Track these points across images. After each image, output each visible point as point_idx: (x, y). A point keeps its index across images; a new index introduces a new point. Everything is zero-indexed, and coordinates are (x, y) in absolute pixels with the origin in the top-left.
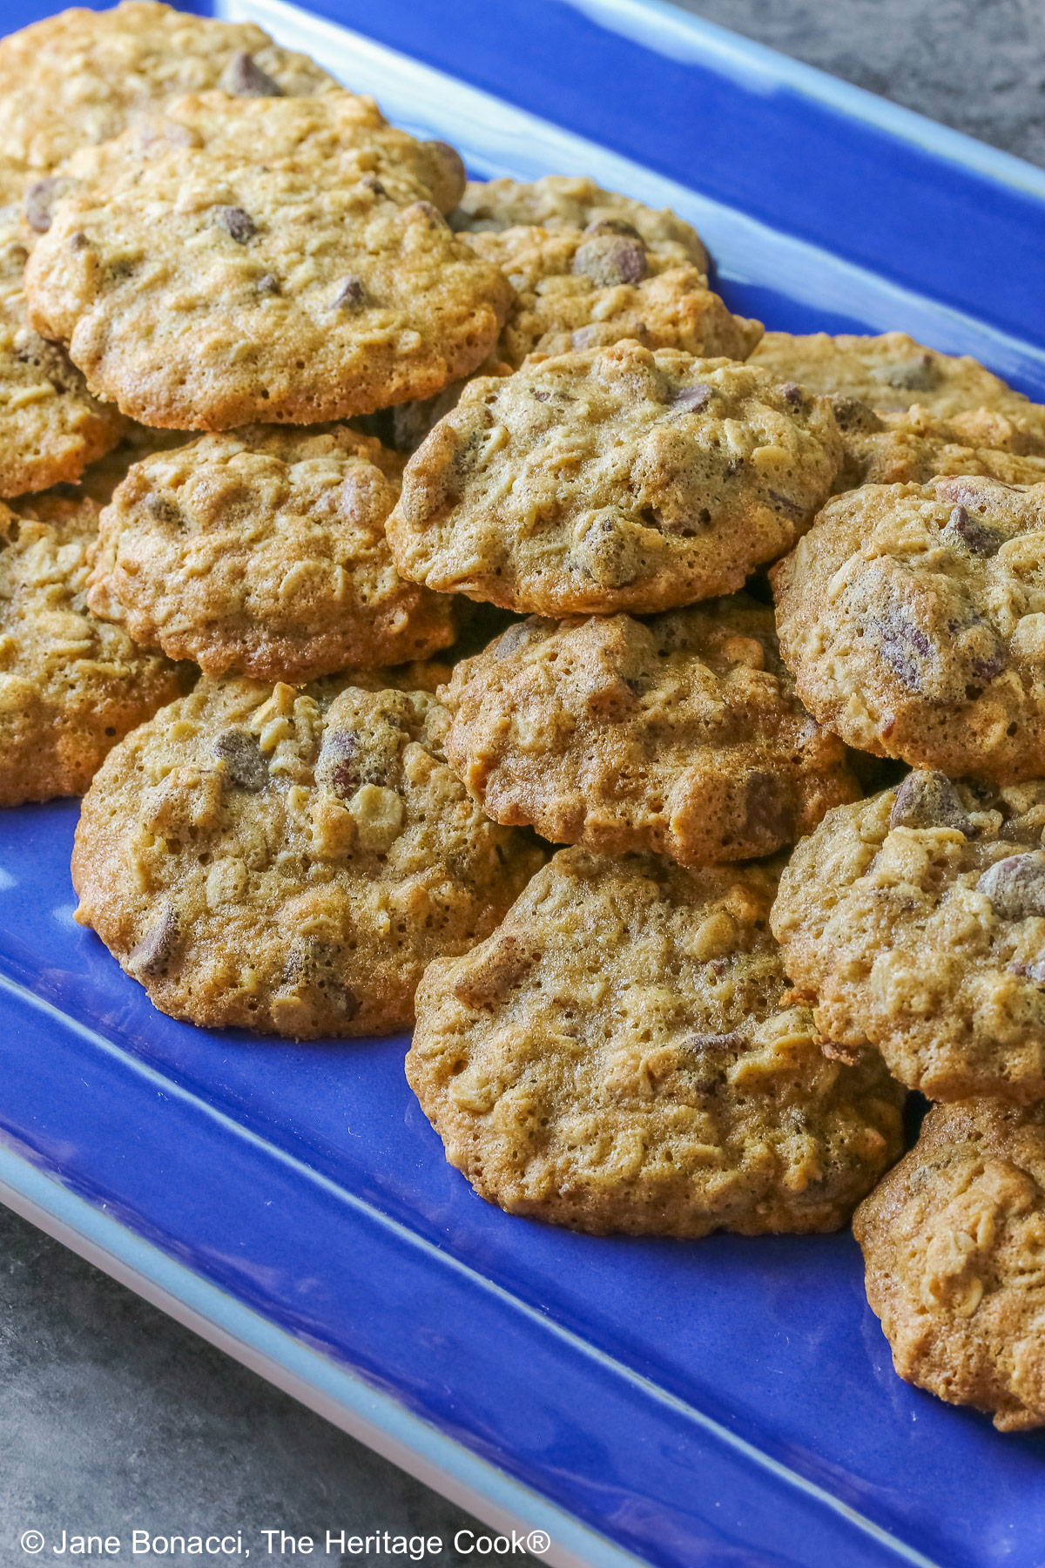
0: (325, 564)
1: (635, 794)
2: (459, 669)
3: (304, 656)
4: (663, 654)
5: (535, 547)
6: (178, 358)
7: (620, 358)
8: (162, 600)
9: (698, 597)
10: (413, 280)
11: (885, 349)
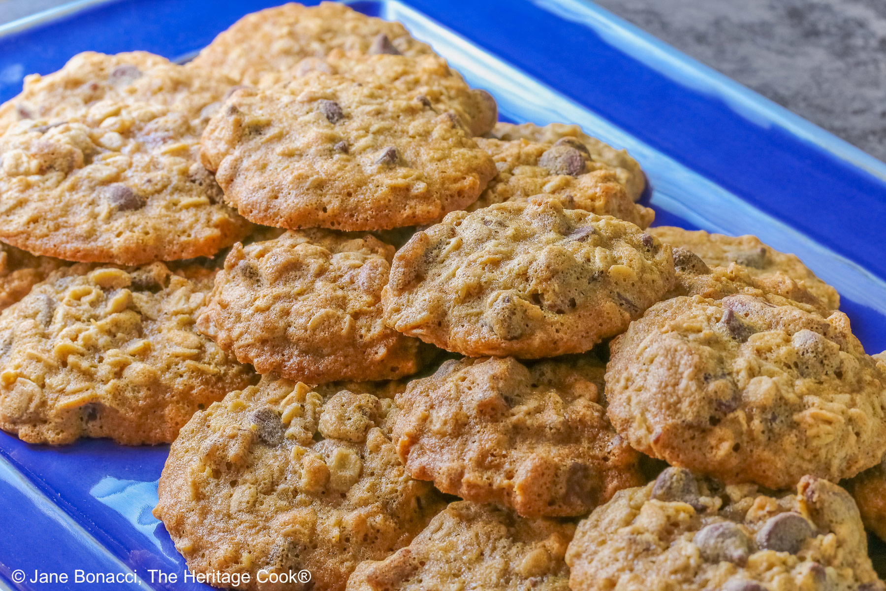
0: (340, 313)
1: (498, 467)
2: (410, 385)
3: (318, 368)
4: (534, 386)
5: (463, 310)
6: (276, 183)
7: (540, 205)
8: (238, 325)
9: (560, 352)
10: (432, 154)
11: (740, 243)
